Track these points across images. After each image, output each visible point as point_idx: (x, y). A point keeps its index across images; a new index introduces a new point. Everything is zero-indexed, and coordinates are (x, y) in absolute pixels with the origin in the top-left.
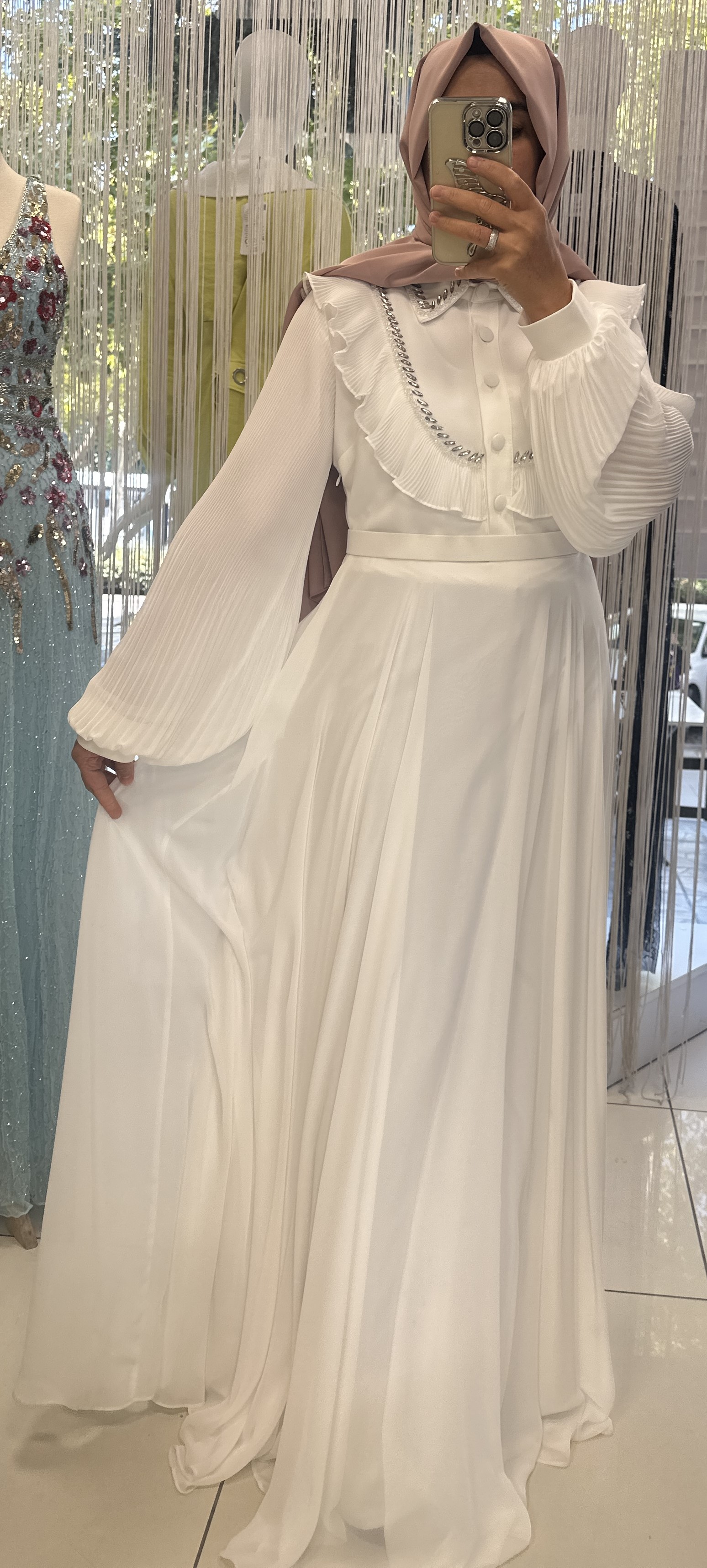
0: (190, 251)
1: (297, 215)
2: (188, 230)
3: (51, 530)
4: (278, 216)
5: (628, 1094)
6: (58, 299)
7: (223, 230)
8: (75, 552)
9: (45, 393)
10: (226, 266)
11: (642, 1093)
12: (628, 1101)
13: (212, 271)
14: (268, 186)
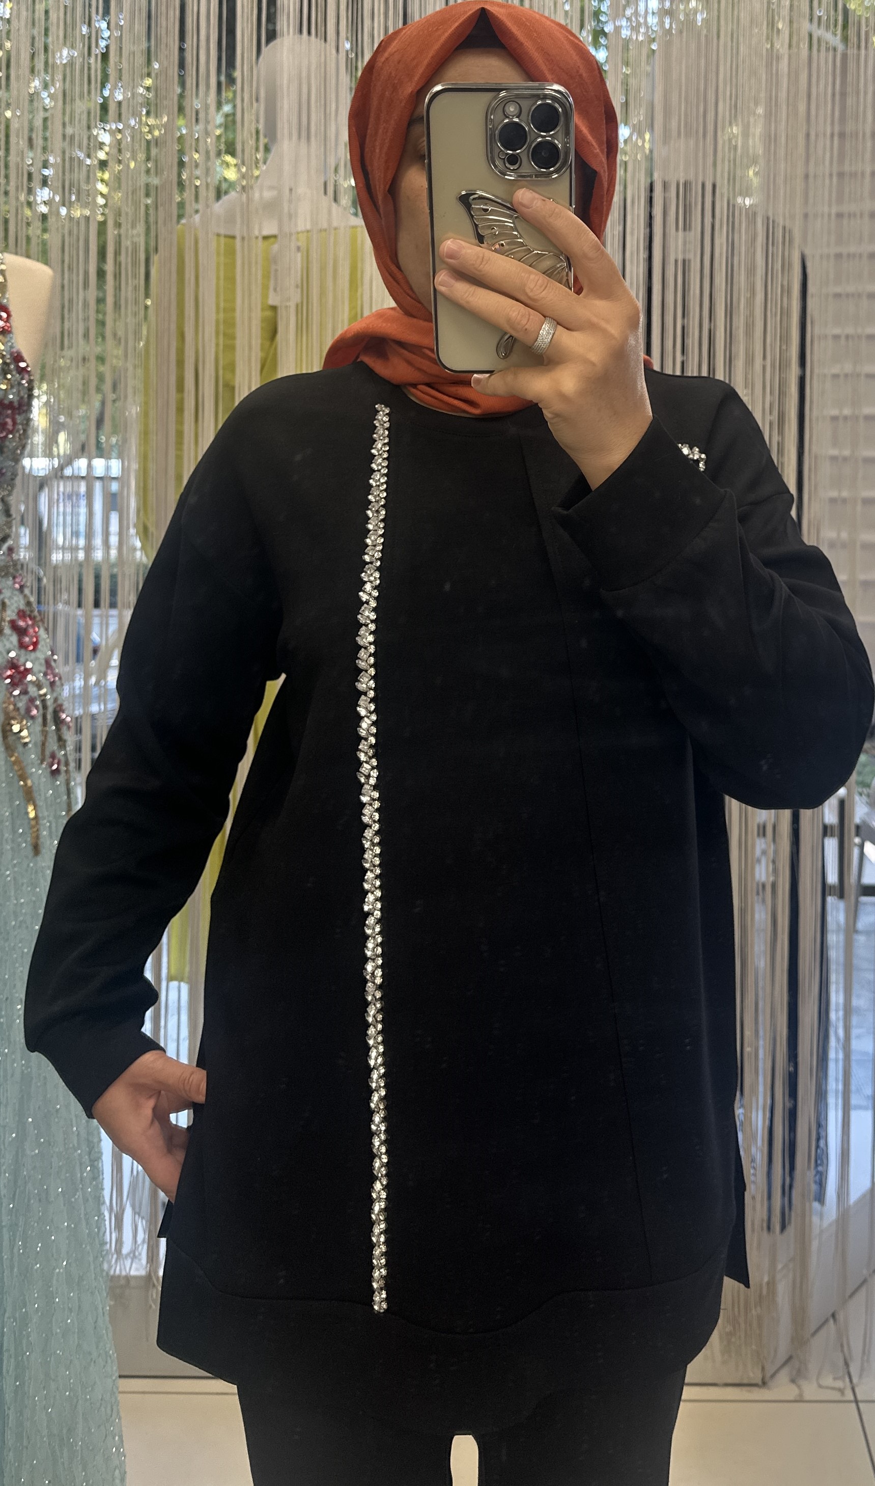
0: (203, 302)
1: (340, 261)
2: (200, 278)
3: (8, 721)
4: (316, 260)
5: (800, 1383)
7: (246, 275)
8: (43, 745)
10: (250, 318)
11: (817, 1379)
12: (801, 1395)
13: (233, 325)
14: (303, 223)
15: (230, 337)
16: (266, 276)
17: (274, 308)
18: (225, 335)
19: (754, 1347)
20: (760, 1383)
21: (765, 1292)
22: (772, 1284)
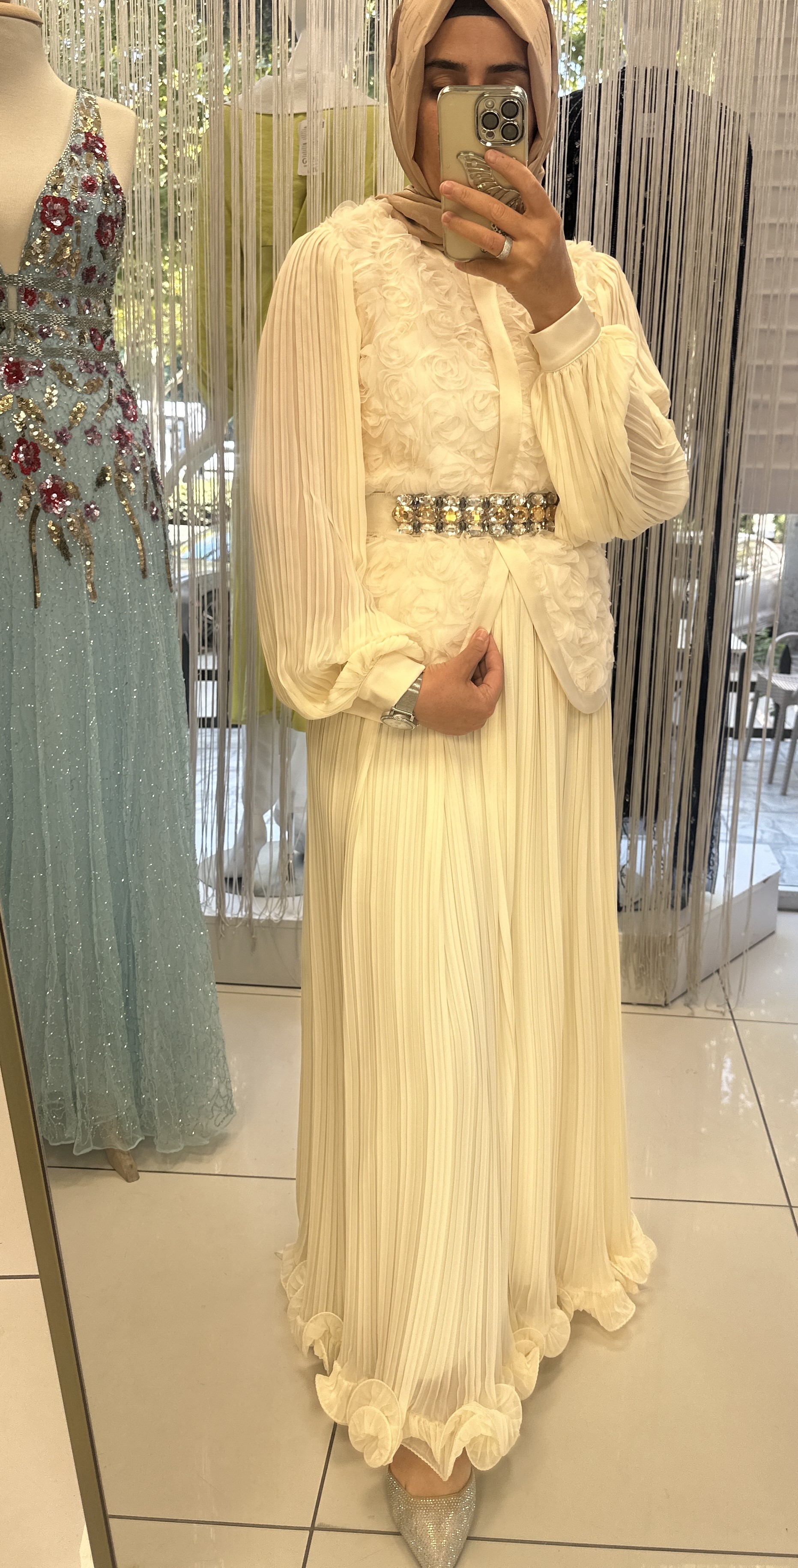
0: (246, 171)
1: (359, 133)
2: (243, 149)
3: (119, 471)
4: (339, 133)
5: (692, 1006)
6: (116, 222)
7: (281, 148)
8: (145, 495)
9: (106, 325)
10: (284, 187)
11: (705, 1005)
12: (693, 1013)
13: (271, 193)
14: (327, 102)
15: (268, 203)
16: (296, 150)
17: (303, 178)
18: (262, 201)
19: (660, 979)
20: (663, 1004)
21: (668, 943)
22: (674, 938)
